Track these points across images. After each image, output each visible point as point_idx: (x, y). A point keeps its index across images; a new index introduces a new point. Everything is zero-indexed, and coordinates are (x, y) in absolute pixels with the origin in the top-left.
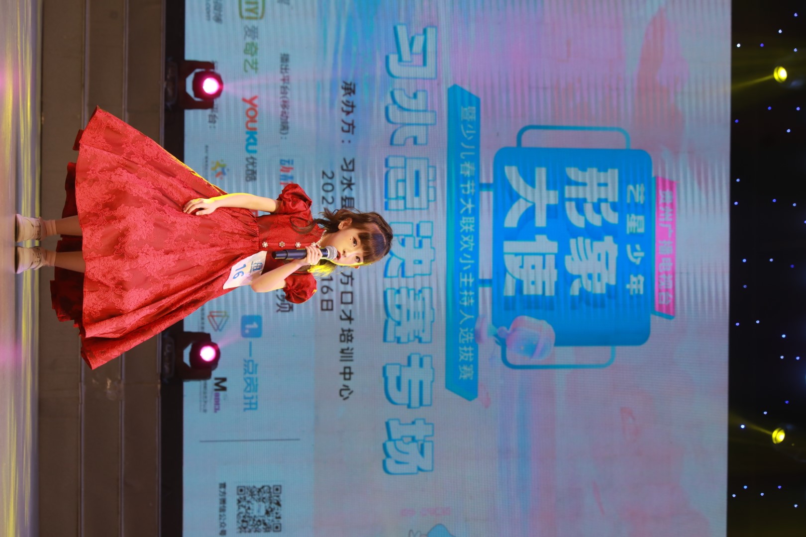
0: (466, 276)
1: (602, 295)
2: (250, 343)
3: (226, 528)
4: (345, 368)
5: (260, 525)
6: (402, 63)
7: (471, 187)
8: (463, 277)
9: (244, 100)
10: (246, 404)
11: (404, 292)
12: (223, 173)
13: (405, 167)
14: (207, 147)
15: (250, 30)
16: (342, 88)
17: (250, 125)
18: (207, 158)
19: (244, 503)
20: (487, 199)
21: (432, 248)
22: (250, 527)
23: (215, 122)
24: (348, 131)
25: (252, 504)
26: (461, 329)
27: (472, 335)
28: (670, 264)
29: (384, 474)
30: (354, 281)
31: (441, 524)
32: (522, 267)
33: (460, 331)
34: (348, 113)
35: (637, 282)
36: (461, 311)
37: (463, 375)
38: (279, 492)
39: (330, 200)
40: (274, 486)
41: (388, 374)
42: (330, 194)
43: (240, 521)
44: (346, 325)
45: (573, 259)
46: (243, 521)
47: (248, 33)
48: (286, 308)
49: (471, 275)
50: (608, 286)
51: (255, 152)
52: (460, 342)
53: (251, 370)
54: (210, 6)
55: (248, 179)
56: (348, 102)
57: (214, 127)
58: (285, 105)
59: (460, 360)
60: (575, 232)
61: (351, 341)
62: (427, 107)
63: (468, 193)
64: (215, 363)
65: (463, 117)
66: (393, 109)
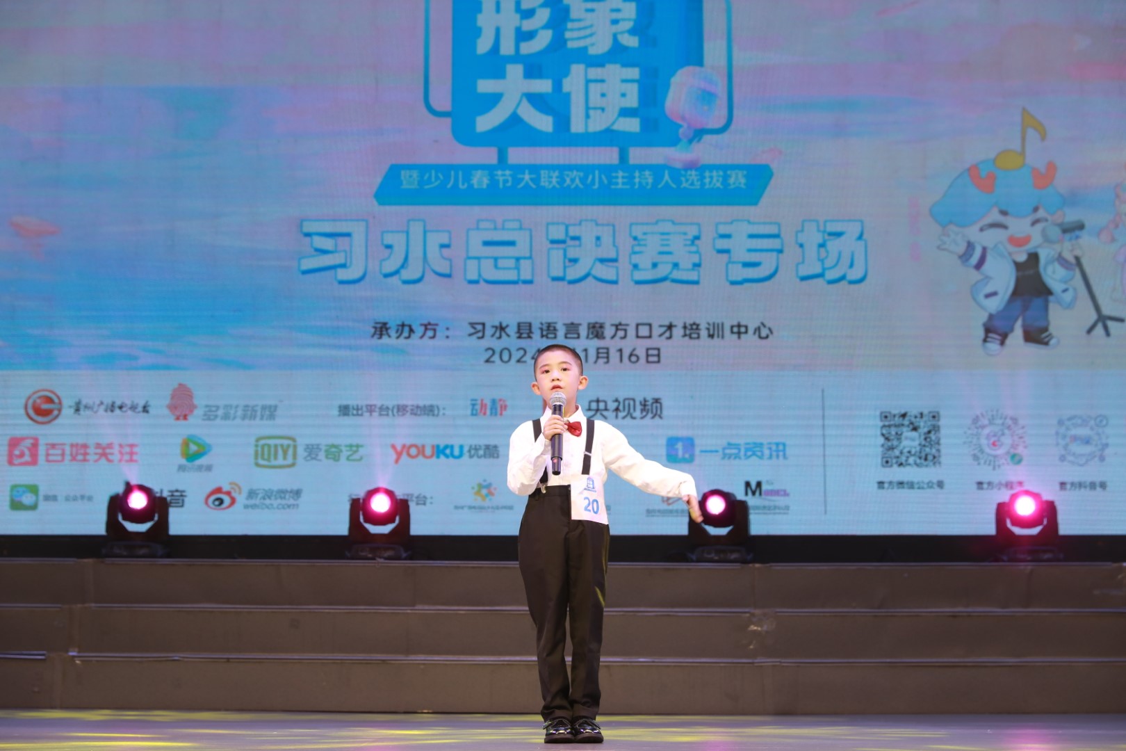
0: (614, 180)
1: (637, 6)
2: (702, 451)
3: (935, 481)
4: (732, 332)
5: (930, 438)
6: (348, 264)
7: (502, 175)
8: (617, 184)
9: (397, 461)
10: (778, 456)
11: (635, 259)
12: (488, 486)
13: (478, 258)
14: (456, 507)
15: (309, 455)
16: (381, 336)
17: (428, 451)
18: (471, 508)
19: (903, 459)
20: (517, 155)
21: (579, 224)
22: (933, 451)
23: (425, 497)
24: (435, 330)
25: (904, 448)
26: (682, 186)
27: (689, 172)
29: (865, 282)
30: (623, 322)
31: (930, 210)
32: (603, 110)
33: (685, 188)
34: (411, 331)
36: (660, 186)
37: (740, 183)
38: (888, 415)
39: (522, 352)
40: (882, 421)
41: (740, 279)
42: (514, 352)
43: (925, 463)
44: (678, 332)
45: (593, 45)
46: (926, 459)
47: (313, 456)
48: (657, 407)
49: (614, 174)
51: (461, 447)
52: (698, 187)
53: (736, 451)
54: (280, 504)
55: (496, 455)
56: (397, 331)
57: (432, 498)
58: (401, 409)
59: (721, 187)
60: (559, 42)
61: (698, 325)
62: (403, 232)
63: (510, 179)
64: (725, 496)
65: (415, 186)
66: (405, 275)
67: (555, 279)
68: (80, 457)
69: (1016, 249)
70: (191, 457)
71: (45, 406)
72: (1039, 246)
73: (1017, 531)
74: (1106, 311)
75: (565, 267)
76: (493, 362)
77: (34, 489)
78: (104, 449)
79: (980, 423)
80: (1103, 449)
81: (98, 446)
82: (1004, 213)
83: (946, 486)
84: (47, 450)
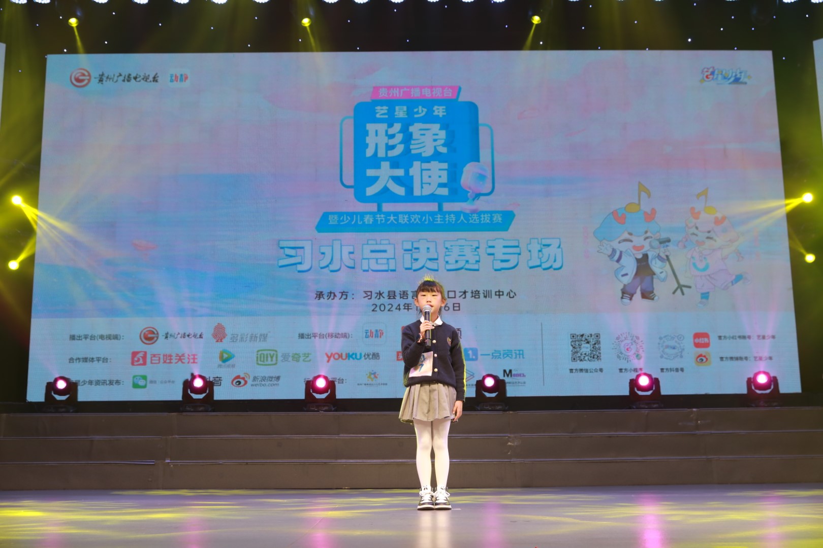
0: (436, 219)
1: (446, 133)
2: (481, 355)
3: (598, 368)
4: (496, 295)
5: (595, 347)
6: (303, 263)
7: (380, 217)
8: (437, 221)
9: (328, 361)
10: (520, 357)
11: (447, 259)
12: (374, 374)
13: (368, 259)
14: (358, 384)
15: (284, 359)
16: (320, 298)
17: (344, 357)
18: (365, 384)
19: (582, 357)
20: (387, 207)
21: (419, 241)
22: (597, 353)
23: (343, 379)
24: (347, 295)
25: (583, 352)
26: (470, 222)
27: (473, 215)
28: (426, 89)
29: (563, 268)
31: (594, 233)
32: (430, 184)
33: (471, 223)
34: (335, 296)
35: (438, 110)
36: (459, 222)
37: (499, 221)
38: (574, 336)
39: (390, 306)
40: (571, 339)
41: (499, 268)
42: (386, 306)
43: (593, 360)
45: (424, 152)
46: (594, 358)
47: (286, 359)
49: (436, 216)
50: (440, 129)
51: (361, 354)
52: (477, 221)
53: (499, 354)
54: (270, 384)
55: (378, 358)
56: (328, 296)
57: (346, 380)
58: (331, 336)
59: (490, 222)
60: (407, 150)
61: (479, 291)
62: (330, 246)
63: (384, 219)
64: (495, 377)
65: (336, 223)
66: (332, 267)
67: (406, 269)
68: (168, 361)
69: (638, 252)
70: (224, 360)
71: (150, 336)
72: (648, 251)
73: (640, 393)
74: (682, 282)
75: (412, 263)
76: (376, 311)
77: (144, 378)
78: (180, 357)
79: (620, 339)
80: (681, 352)
81: (177, 355)
82: (630, 234)
83: (604, 371)
84: (152, 357)
